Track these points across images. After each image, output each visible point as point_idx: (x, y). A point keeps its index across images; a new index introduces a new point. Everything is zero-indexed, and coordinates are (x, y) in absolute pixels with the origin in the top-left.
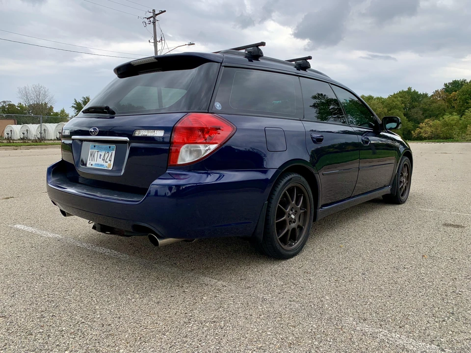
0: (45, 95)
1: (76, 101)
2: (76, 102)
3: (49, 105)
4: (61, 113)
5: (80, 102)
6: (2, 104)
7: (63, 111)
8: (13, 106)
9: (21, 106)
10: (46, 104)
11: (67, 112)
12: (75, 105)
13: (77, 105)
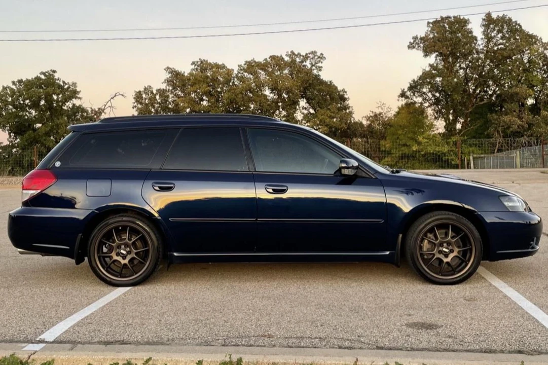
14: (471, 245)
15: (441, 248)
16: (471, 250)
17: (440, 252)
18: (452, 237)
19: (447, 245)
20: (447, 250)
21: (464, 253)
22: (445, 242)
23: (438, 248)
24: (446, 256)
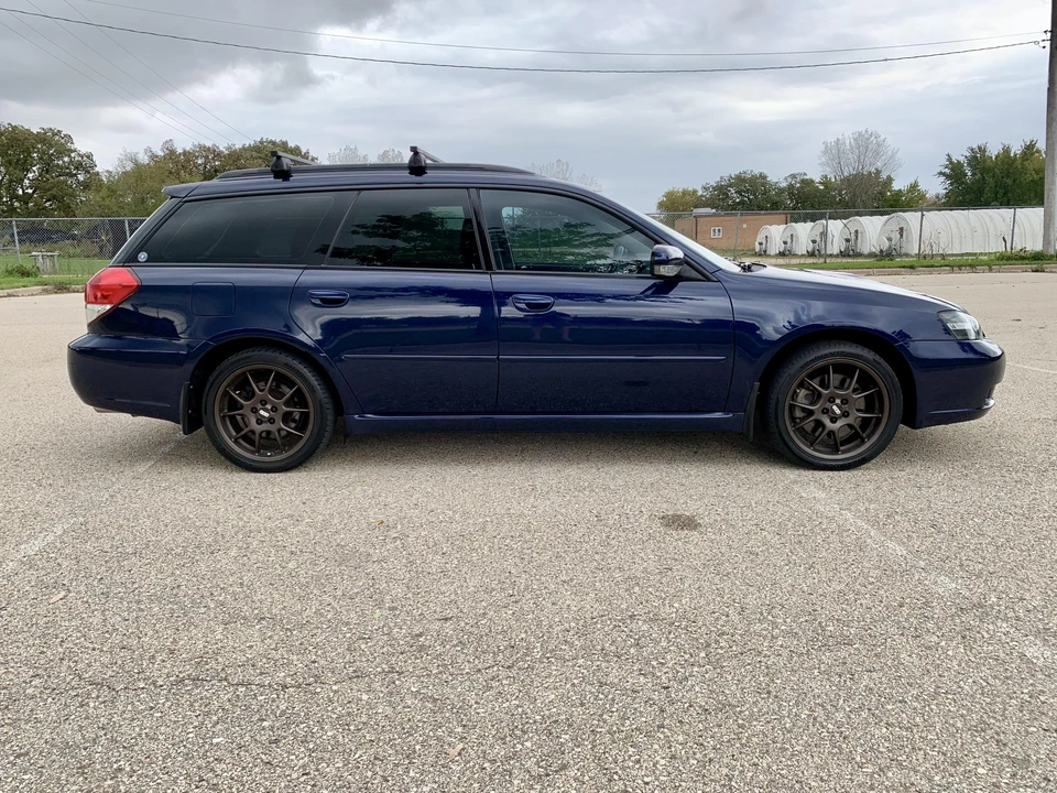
0: (877, 154)
1: (950, 159)
2: (951, 163)
3: (884, 176)
4: (909, 191)
5: (962, 159)
6: (789, 180)
7: (914, 187)
8: (807, 183)
9: (826, 182)
10: (878, 172)
11: (922, 187)
12: (947, 171)
13: (952, 170)
14: (882, 411)
15: (828, 405)
16: (879, 420)
17: (826, 411)
18: (855, 390)
19: (842, 402)
20: (838, 411)
21: (865, 423)
22: (839, 396)
23: (825, 402)
24: (833, 420)
